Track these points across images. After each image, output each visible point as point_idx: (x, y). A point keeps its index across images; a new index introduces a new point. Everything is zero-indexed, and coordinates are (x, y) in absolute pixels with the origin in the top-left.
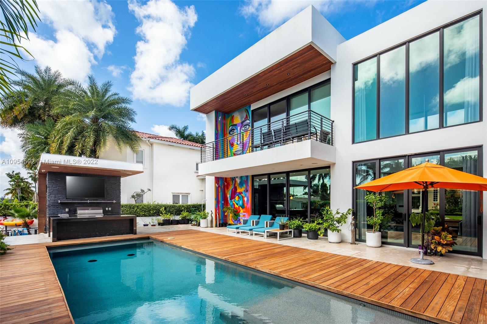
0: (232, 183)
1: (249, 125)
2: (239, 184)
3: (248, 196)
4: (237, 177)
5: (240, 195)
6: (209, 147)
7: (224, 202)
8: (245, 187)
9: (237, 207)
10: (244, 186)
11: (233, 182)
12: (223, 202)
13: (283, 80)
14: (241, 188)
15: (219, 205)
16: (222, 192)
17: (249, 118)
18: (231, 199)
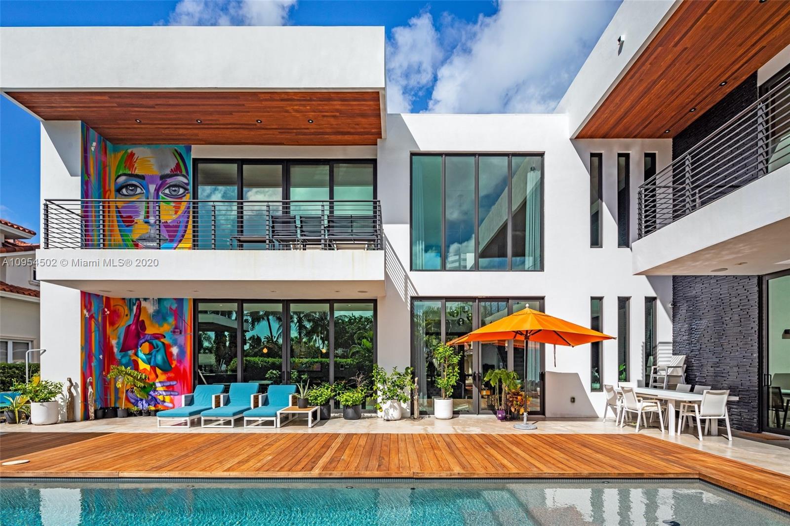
0: (127, 312)
1: (186, 189)
2: (153, 316)
3: (182, 343)
4: (145, 299)
5: (155, 342)
6: (68, 210)
7: (104, 357)
8: (174, 323)
9: (145, 369)
10: (171, 320)
11: (131, 310)
12: (101, 357)
13: (292, 127)
14: (161, 325)
15: (93, 364)
16: (99, 330)
17: (184, 172)
18: (124, 349)
